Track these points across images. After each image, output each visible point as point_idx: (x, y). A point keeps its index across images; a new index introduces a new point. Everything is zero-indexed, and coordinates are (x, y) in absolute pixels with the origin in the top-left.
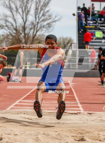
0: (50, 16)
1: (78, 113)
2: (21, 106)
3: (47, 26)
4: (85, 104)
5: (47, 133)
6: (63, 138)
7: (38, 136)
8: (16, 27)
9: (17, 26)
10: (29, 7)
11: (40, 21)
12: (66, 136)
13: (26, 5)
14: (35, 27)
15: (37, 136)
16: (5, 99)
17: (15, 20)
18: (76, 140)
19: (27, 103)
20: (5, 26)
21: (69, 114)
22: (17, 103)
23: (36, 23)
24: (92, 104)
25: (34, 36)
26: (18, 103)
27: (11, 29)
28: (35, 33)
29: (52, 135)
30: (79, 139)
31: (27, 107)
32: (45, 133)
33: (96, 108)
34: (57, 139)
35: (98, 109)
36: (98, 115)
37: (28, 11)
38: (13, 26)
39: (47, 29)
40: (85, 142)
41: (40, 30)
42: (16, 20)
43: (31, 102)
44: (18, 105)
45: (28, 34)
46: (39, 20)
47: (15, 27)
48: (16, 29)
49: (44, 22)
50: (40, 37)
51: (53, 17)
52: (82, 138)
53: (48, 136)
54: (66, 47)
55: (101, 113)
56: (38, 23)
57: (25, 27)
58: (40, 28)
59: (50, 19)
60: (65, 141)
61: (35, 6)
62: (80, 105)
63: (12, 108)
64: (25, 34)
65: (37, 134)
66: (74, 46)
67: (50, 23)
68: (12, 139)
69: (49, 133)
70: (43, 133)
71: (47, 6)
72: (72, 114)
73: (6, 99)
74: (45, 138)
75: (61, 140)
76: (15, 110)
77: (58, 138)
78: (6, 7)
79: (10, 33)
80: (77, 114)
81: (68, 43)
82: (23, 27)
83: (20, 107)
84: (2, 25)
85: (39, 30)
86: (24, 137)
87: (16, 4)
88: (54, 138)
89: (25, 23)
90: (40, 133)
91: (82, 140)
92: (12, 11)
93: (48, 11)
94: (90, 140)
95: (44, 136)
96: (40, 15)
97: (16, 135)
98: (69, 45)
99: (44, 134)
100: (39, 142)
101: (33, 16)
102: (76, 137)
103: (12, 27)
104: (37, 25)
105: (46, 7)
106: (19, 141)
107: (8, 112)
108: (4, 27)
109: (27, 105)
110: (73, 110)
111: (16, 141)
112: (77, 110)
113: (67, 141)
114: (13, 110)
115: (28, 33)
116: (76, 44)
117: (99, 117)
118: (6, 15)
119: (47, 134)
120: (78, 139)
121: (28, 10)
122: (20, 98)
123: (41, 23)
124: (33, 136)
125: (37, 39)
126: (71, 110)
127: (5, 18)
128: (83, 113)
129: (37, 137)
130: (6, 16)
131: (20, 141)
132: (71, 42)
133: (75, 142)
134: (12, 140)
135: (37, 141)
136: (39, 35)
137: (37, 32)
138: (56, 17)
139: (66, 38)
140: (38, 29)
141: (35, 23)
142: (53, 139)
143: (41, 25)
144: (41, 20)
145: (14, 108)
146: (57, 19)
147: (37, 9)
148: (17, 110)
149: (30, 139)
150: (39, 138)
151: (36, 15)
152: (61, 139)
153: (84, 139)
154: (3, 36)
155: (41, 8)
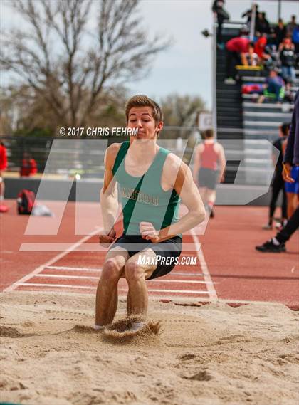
0: (140, 36)
1: (201, 304)
2: (45, 283)
3: (133, 63)
4: (224, 279)
5: (106, 357)
6: (149, 370)
7: (80, 365)
8: (48, 64)
9: (51, 62)
10: (82, 12)
11: (112, 50)
12: (158, 366)
13: (75, 7)
14: (98, 65)
15: (76, 365)
16: (5, 262)
17: (44, 46)
18: (186, 378)
19: (64, 273)
20: (17, 62)
21: (176, 304)
22: (36, 273)
23: (103, 55)
24: (243, 280)
25: (96, 89)
26: (40, 273)
27: (32, 72)
28: (98, 83)
29: (120, 363)
30: (193, 375)
31: (62, 284)
32: (100, 356)
33: (253, 291)
34: (133, 373)
35: (257, 292)
36: (258, 310)
37: (81, 23)
38: (39, 63)
39: (133, 73)
40: (209, 382)
41: (113, 75)
42: (48, 47)
43: (75, 271)
44: (39, 278)
45: (80, 86)
46: (111, 46)
47: (43, 64)
48: (46, 72)
49: (124, 52)
50: (112, 94)
51: (150, 38)
52: (203, 371)
53: (108, 365)
54: (185, 123)
55: (265, 305)
56: (107, 54)
57: (73, 66)
58: (114, 68)
59: (140, 44)
60: (153, 378)
61: (101, 10)
62: (208, 282)
63: (20, 288)
64: (71, 85)
65: (78, 359)
66: (205, 120)
67: (139, 55)
68: (9, 372)
69: (111, 357)
70: (94, 355)
71: (133, 10)
72: (186, 305)
73: (8, 262)
74: (99, 371)
75: (144, 376)
76: (30, 292)
77: (135, 371)
78: (19, 10)
79: (30, 81)
80: (199, 306)
81: (190, 112)
82: (65, 65)
83: (43, 285)
84: (7, 58)
85: (109, 74)
86: (43, 367)
87: (47, 3)
88: (125, 372)
89: (71, 55)
90: (85, 357)
91: (201, 378)
92: (37, 20)
93: (135, 23)
94: (222, 377)
95: (97, 364)
96: (112, 32)
97: (23, 360)
98: (194, 116)
99: (98, 359)
100: (82, 380)
101: (93, 36)
102: (185, 369)
103: (35, 65)
104: (105, 60)
105: (130, 12)
106: (26, 378)
107: (8, 297)
108: (15, 65)
109: (65, 280)
110: (190, 295)
111: (19, 378)
112: (199, 295)
113: (159, 380)
114: (24, 292)
115: (80, 82)
116: (209, 116)
117: (258, 314)
118: (19, 31)
119: (106, 360)
120: (190, 373)
121: (81, 18)
122: (48, 260)
123: (115, 56)
124: (67, 365)
125: (105, 100)
126: (184, 295)
127: (17, 40)
128: (215, 302)
129: (76, 368)
130: (20, 35)
131: (31, 378)
132: (198, 109)
133: (180, 382)
134: (8, 374)
135: (76, 378)
136: (111, 89)
137: (104, 79)
138: (156, 39)
139: (187, 99)
140: (107, 71)
141: (98, 55)
142: (122, 374)
143: (116, 61)
144: (115, 47)
145: (26, 286)
146: (159, 44)
147: (104, 16)
148: (32, 293)
149: (56, 371)
150: (84, 370)
151: (101, 34)
152: (142, 373)
153: (208, 375)
154: (10, 88)
155: (116, 14)
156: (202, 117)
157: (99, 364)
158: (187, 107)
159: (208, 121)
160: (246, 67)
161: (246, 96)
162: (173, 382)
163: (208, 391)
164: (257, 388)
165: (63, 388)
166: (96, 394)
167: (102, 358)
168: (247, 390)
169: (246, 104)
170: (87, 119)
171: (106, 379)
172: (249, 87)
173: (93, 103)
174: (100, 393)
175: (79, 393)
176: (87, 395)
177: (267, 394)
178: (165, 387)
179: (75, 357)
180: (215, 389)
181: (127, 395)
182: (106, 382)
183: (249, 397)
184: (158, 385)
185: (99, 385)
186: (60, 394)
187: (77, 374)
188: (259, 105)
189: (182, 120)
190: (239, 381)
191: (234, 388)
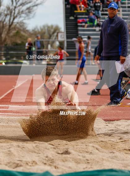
3: (27, 11)
5: (22, 145)
6: (42, 151)
7: (11, 149)
11: (17, 6)
12: (46, 148)
14: (11, 13)
15: (9, 150)
18: (59, 154)
23: (13, 8)
25: (11, 23)
28: (11, 21)
29: (29, 148)
30: (62, 152)
34: (35, 152)
39: (27, 15)
40: (70, 155)
41: (18, 17)
43: (5, 106)
45: (3, 22)
46: (17, 4)
49: (23, 6)
50: (18, 25)
52: (67, 150)
53: (23, 149)
54: (52, 38)
56: (15, 7)
58: (19, 13)
59: (30, 2)
60: (44, 154)
65: (10, 146)
67: (30, 7)
69: (24, 145)
70: (17, 145)
74: (19, 152)
75: (40, 153)
77: (36, 151)
81: (54, 33)
85: (16, 16)
88: (31, 152)
90: (13, 145)
91: (66, 154)
94: (75, 153)
98: (55, 34)
100: (12, 156)
102: (58, 150)
104: (14, 10)
113: (47, 155)
115: (3, 20)
116: (63, 34)
119: (22, 146)
120: (61, 151)
123: (19, 8)
124: (5, 149)
125: (15, 28)
132: (57, 31)
133: (57, 156)
136: (18, 23)
137: (14, 19)
139: (52, 26)
140: (15, 15)
141: (11, 8)
142: (30, 153)
143: (19, 11)
144: (19, 4)
146: (39, 2)
150: (12, 152)
153: (69, 152)
156: (60, 35)
157: (19, 149)
158: (52, 30)
159: (62, 36)
160: (79, 11)
161: (79, 24)
162: (53, 156)
163: (70, 159)
164: (92, 157)
165: (3, 160)
166: (19, 162)
167: (20, 146)
168: (87, 158)
169: (80, 28)
170: (7, 37)
171: (23, 155)
172: (80, 20)
173: (9, 30)
174: (21, 162)
175: (11, 162)
176: (14, 163)
177: (97, 160)
178: (50, 158)
179: (8, 146)
180: (73, 158)
181: (33, 162)
182: (23, 157)
183: (88, 161)
184: (47, 157)
185: (20, 158)
186: (2, 163)
187: (10, 154)
188: (85, 28)
189: (50, 37)
190: (83, 154)
191: (81, 157)
